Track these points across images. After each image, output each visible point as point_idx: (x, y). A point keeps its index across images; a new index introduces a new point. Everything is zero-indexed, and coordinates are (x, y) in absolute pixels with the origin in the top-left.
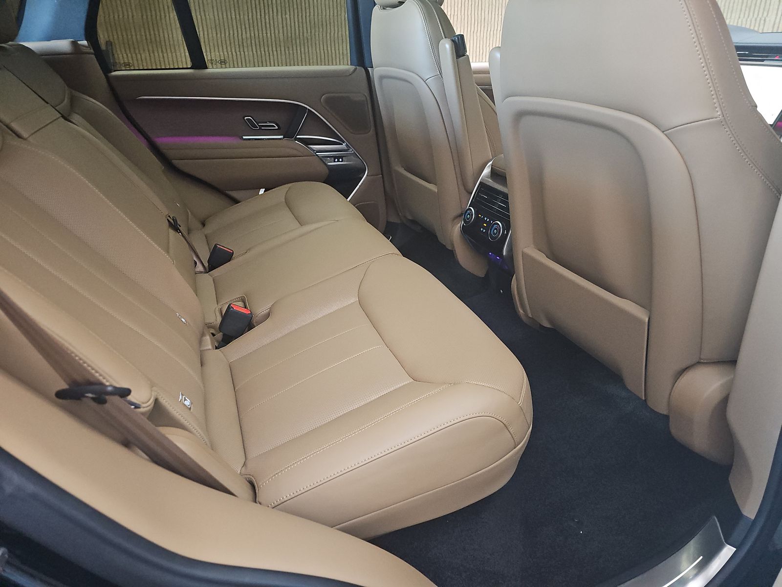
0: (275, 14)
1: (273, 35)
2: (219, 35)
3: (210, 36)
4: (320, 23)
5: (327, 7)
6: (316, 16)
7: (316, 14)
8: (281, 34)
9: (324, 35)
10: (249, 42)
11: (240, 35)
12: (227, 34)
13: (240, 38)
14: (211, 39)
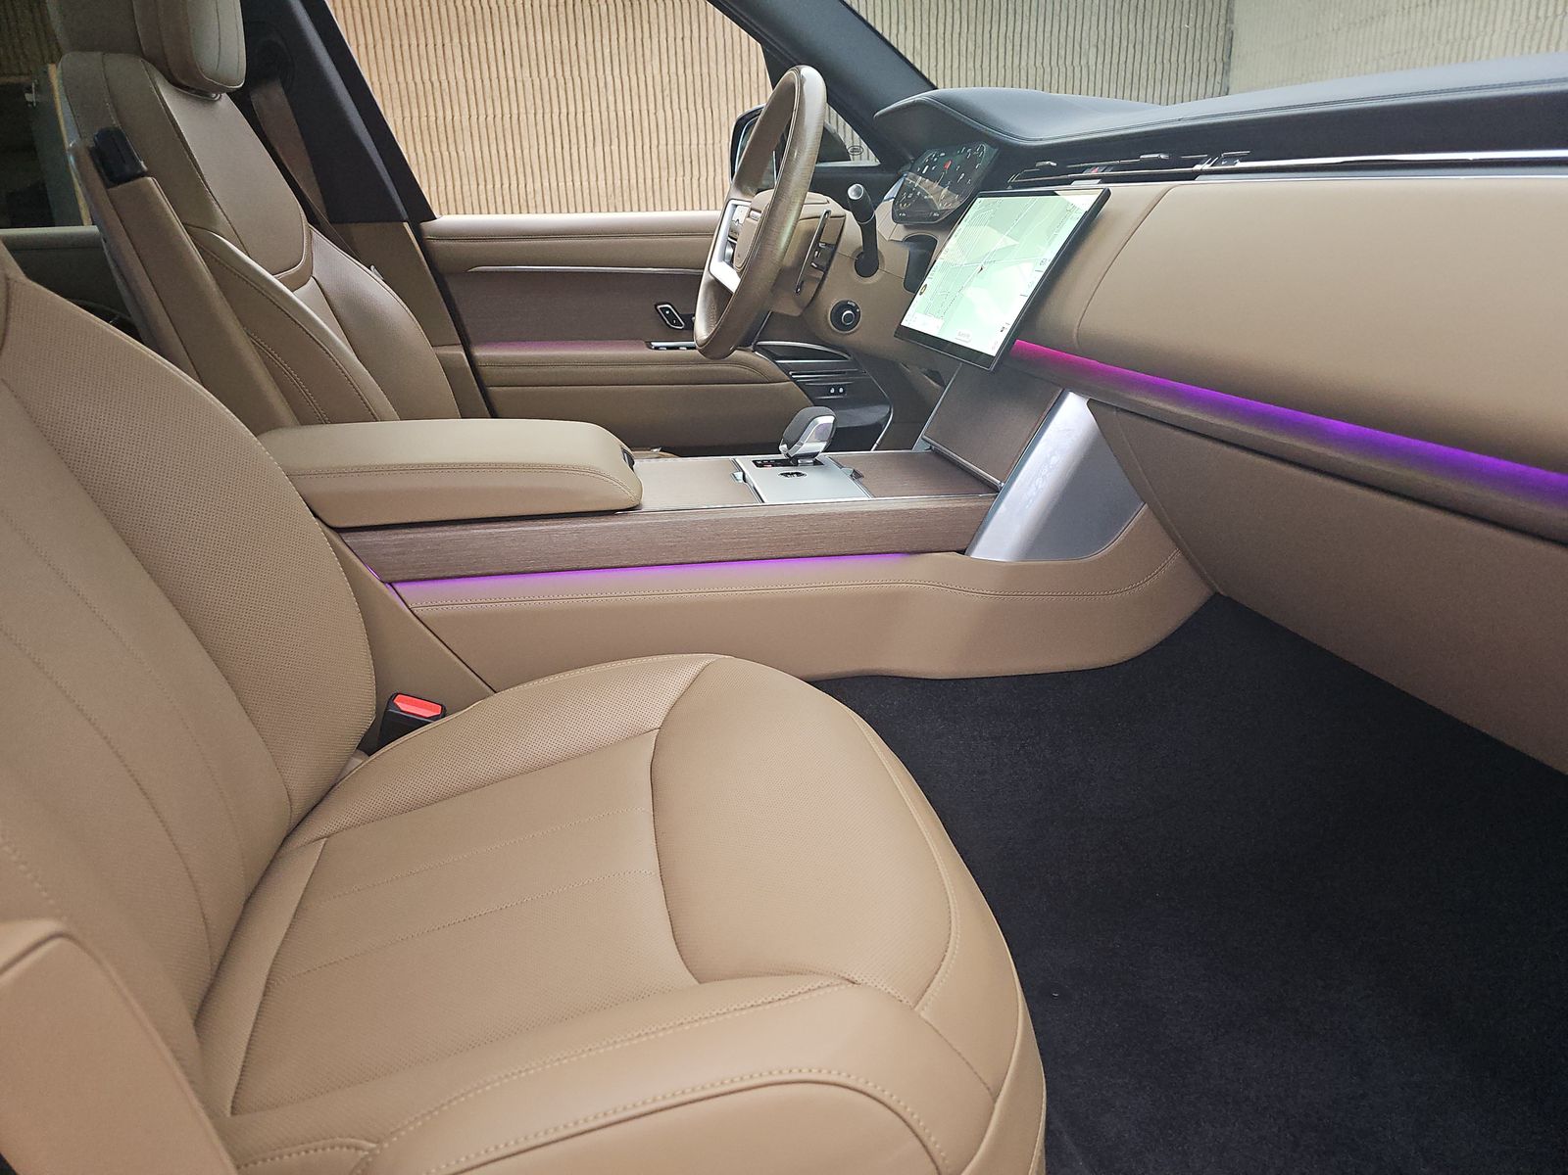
0: (590, 144)
1: (585, 184)
2: (482, 187)
3: (466, 188)
4: (679, 159)
5: (693, 128)
6: (670, 146)
7: (671, 142)
8: (602, 183)
9: (687, 182)
10: (539, 198)
11: (522, 185)
12: (498, 185)
13: (522, 191)
14: (467, 194)
